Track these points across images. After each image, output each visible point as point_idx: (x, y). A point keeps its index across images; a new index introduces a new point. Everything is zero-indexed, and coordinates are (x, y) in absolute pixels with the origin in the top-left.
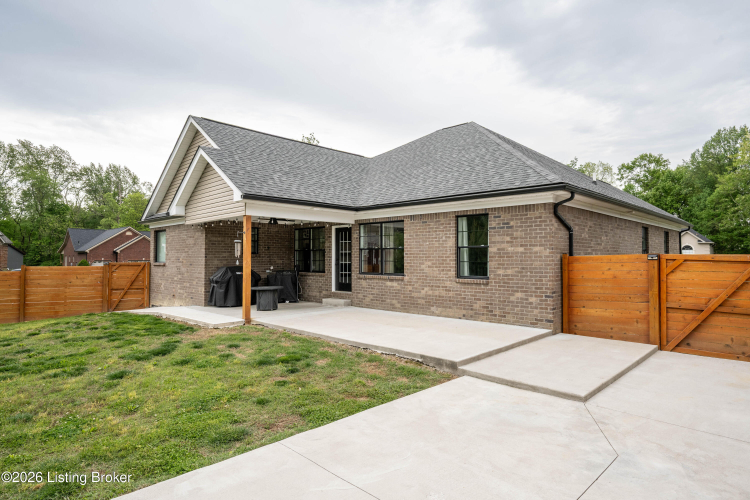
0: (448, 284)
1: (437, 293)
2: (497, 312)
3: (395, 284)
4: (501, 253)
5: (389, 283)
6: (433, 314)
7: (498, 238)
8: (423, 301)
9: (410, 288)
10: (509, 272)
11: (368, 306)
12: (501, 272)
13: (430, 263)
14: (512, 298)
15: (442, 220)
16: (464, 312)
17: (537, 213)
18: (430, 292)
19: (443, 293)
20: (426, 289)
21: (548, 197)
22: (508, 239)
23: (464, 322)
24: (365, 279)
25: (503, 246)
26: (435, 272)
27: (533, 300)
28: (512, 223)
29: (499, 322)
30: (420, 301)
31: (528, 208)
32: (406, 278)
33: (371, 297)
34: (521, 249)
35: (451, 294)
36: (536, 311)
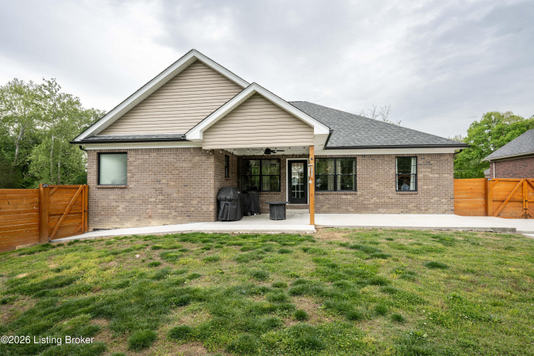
0: (390, 195)
1: (383, 200)
2: (423, 208)
3: (349, 197)
4: (425, 178)
5: (344, 197)
6: (380, 213)
7: (423, 170)
8: (372, 206)
9: (362, 198)
10: (430, 187)
11: (325, 212)
12: (425, 187)
13: (377, 184)
14: (432, 201)
15: (386, 159)
16: (402, 210)
17: (446, 158)
18: (378, 200)
19: (387, 200)
20: (374, 199)
21: (452, 150)
22: (430, 170)
23: (402, 215)
24: (323, 195)
25: (426, 174)
26: (382, 188)
27: (444, 200)
28: (432, 162)
29: (424, 213)
30: (369, 206)
31: (440, 155)
32: (359, 193)
33: (328, 206)
34: (437, 176)
35: (393, 200)
36: (445, 206)
